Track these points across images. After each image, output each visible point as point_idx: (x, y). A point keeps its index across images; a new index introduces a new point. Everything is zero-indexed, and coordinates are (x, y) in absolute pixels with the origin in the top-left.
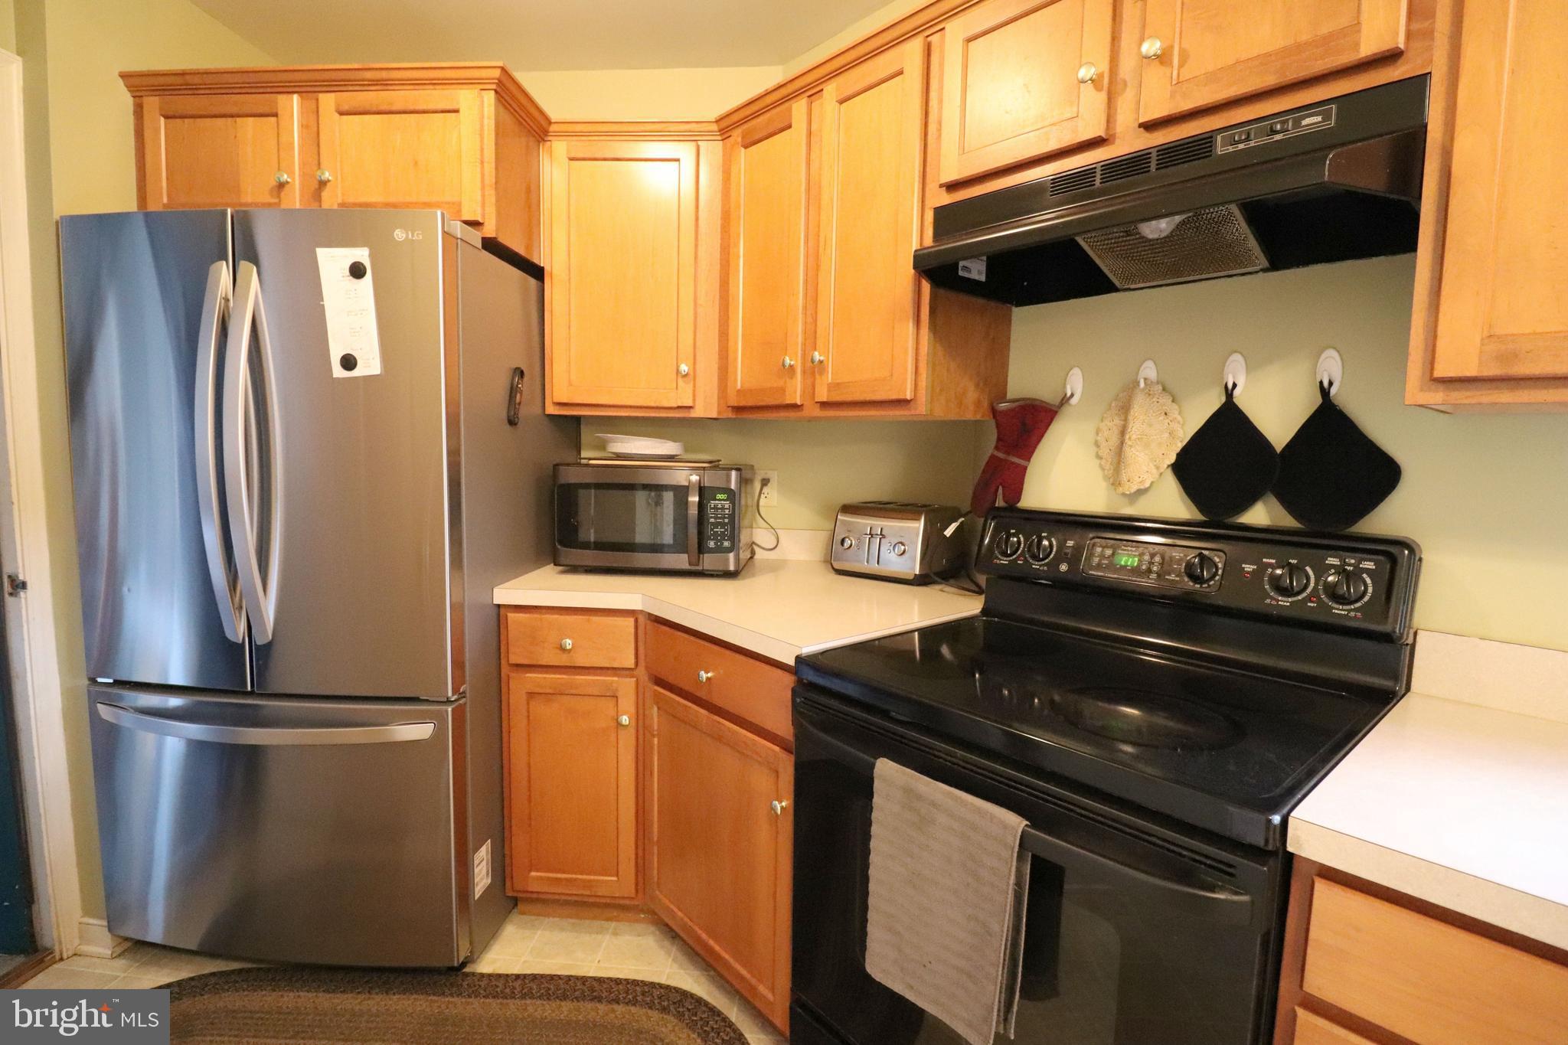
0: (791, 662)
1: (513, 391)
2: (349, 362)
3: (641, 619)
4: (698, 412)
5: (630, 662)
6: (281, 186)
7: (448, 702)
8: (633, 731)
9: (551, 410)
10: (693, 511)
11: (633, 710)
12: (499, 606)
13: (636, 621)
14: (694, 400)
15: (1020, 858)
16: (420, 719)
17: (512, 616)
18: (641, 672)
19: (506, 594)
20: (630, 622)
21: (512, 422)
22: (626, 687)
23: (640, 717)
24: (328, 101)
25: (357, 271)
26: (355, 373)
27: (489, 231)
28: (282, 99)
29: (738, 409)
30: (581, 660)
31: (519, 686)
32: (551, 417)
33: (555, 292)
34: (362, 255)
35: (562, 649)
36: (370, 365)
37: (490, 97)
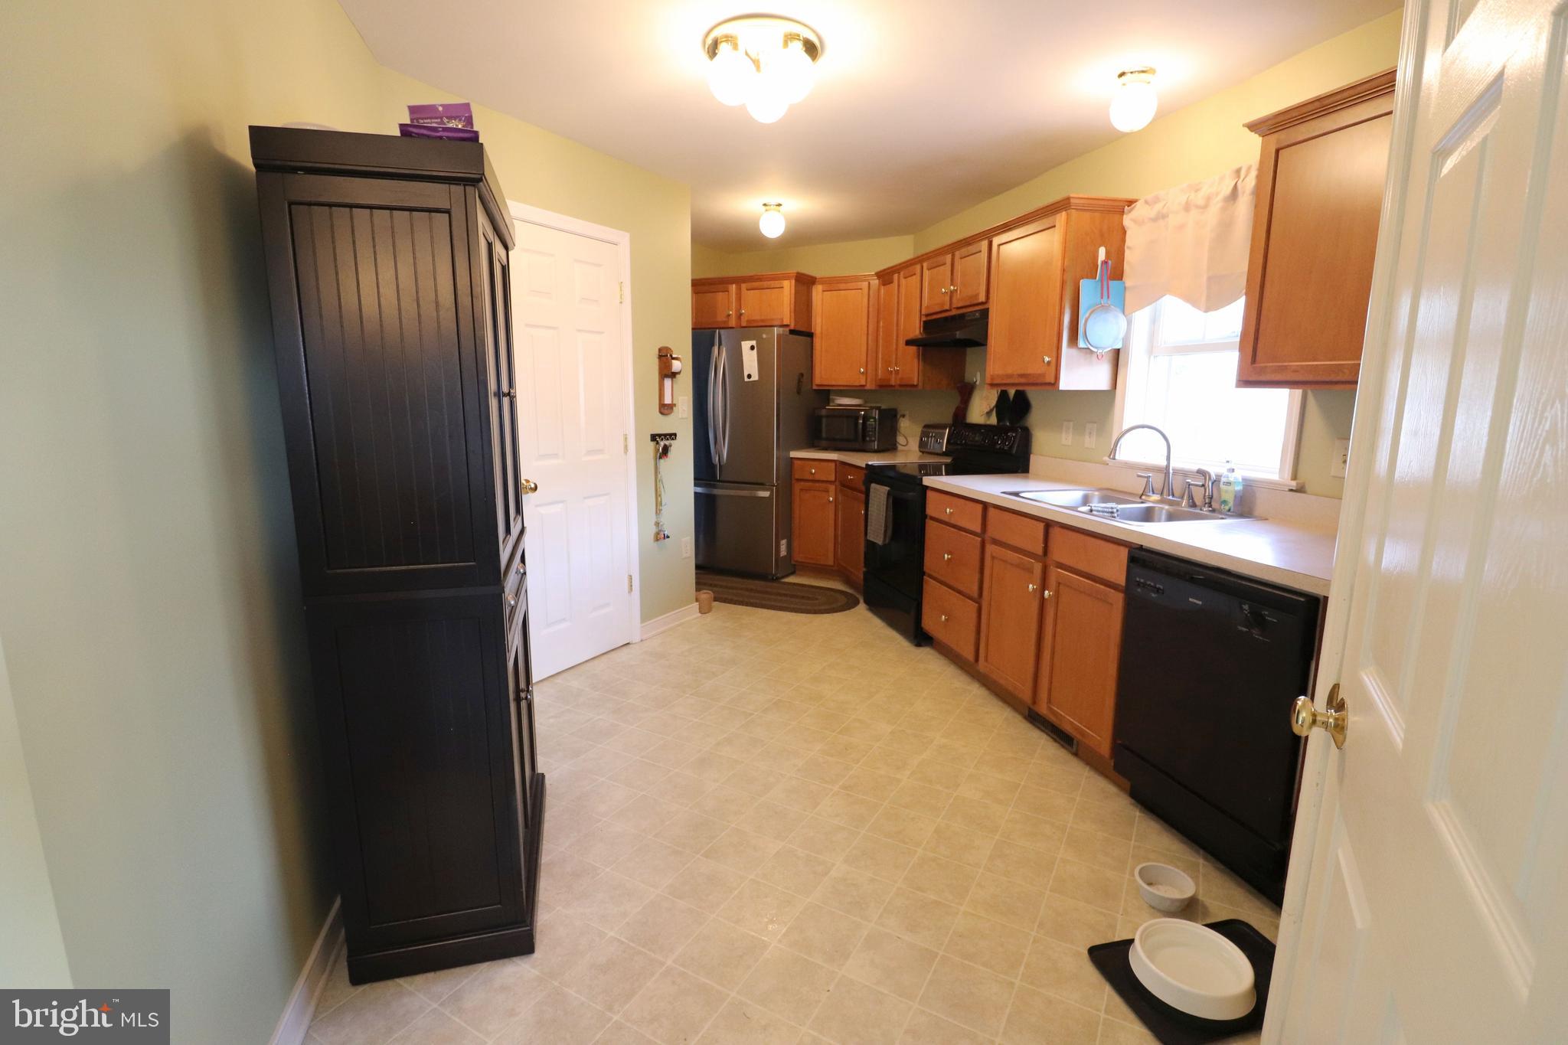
0: (864, 466)
1: (799, 381)
2: (749, 376)
3: (838, 463)
4: (868, 387)
5: (833, 479)
6: (729, 315)
7: (774, 486)
8: (834, 504)
9: (815, 387)
10: (860, 427)
11: (834, 496)
12: (792, 458)
13: (836, 465)
14: (866, 382)
15: (888, 498)
16: (767, 490)
17: (796, 462)
18: (837, 483)
19: (794, 454)
20: (833, 465)
21: (799, 392)
22: (832, 488)
23: (836, 499)
24: (744, 286)
25: (752, 348)
26: (751, 380)
27: (792, 327)
28: (730, 286)
29: (881, 386)
30: (817, 477)
31: (797, 487)
32: (815, 390)
33: (817, 341)
34: (754, 343)
35: (812, 473)
36: (755, 377)
37: (793, 281)
